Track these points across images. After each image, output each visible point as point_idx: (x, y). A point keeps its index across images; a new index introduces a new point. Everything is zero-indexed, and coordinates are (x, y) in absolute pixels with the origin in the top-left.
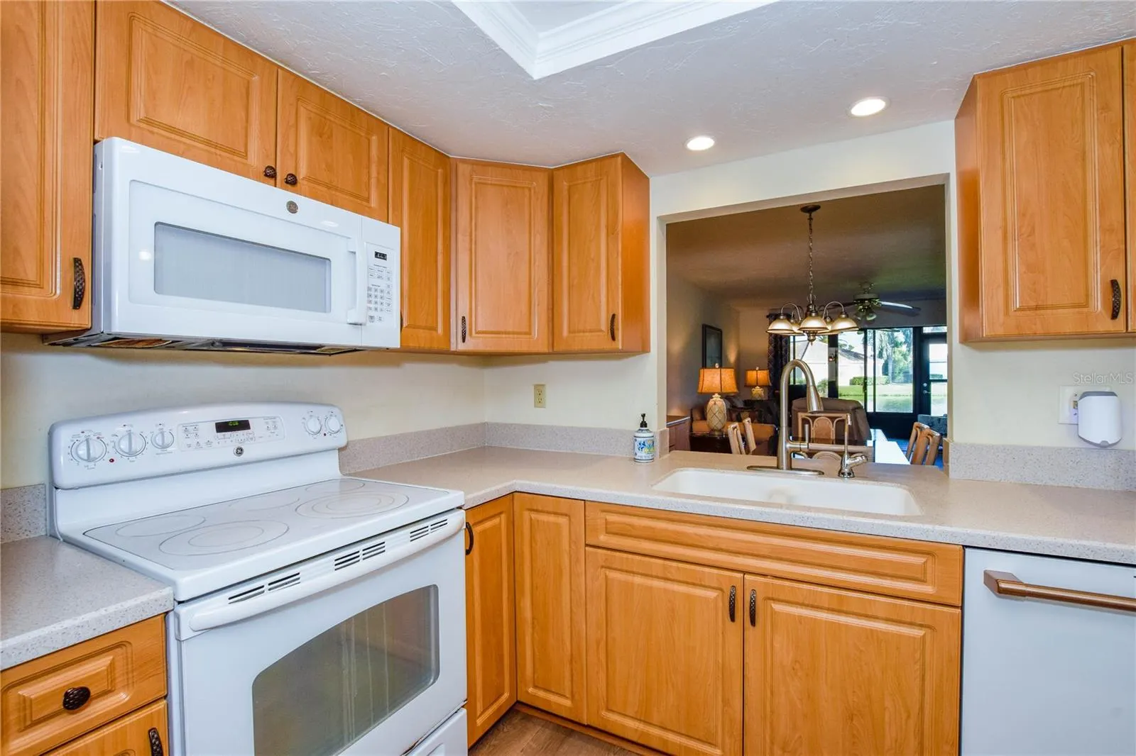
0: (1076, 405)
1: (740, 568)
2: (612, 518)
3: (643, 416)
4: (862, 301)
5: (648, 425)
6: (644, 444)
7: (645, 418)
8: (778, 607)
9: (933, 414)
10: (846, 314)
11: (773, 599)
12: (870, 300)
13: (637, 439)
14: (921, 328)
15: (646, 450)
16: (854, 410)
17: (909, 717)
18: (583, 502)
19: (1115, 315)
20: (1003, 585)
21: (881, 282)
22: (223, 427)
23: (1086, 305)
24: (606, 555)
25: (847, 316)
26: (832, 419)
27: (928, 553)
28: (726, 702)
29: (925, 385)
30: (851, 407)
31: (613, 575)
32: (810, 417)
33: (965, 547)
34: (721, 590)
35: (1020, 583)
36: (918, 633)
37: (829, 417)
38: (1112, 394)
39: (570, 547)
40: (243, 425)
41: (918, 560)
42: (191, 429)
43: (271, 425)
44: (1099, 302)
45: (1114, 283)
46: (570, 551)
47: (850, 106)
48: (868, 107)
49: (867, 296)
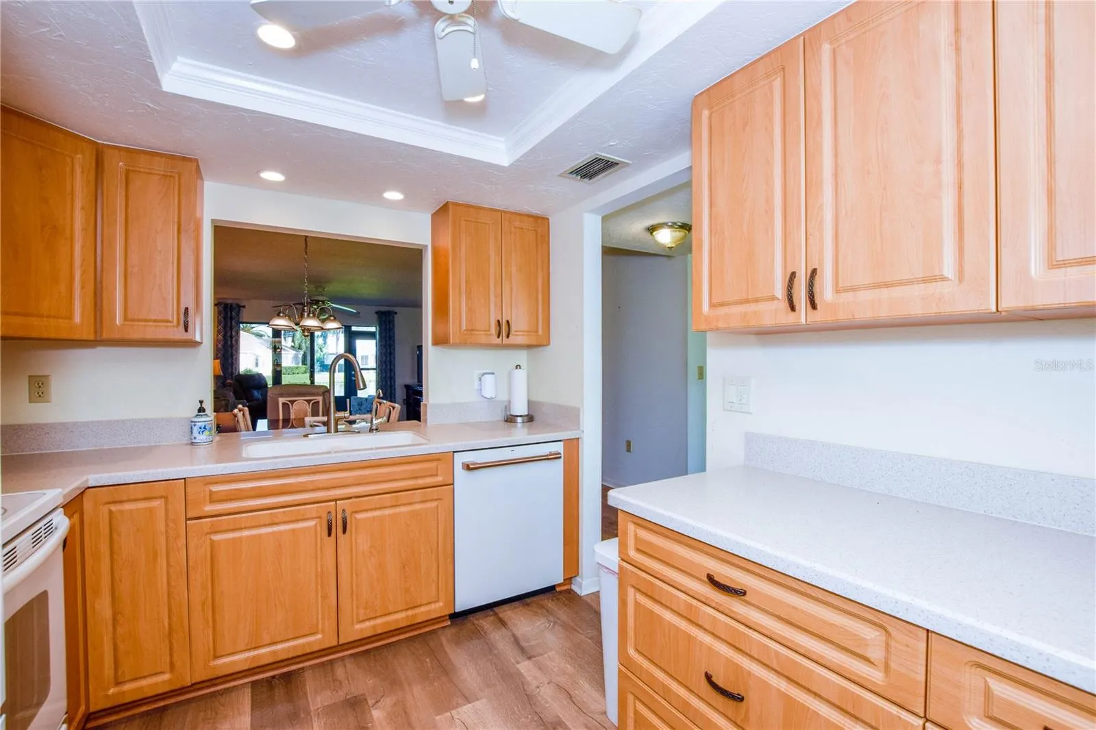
0: (480, 380)
1: (331, 498)
2: (215, 488)
3: (201, 402)
4: (317, 302)
5: (206, 411)
6: (205, 428)
7: (203, 404)
8: (359, 516)
9: (358, 396)
10: (334, 316)
11: (356, 512)
12: (323, 302)
13: (196, 423)
14: (350, 327)
15: (207, 433)
16: (323, 394)
17: (432, 552)
18: (183, 480)
19: (499, 337)
20: (471, 466)
21: (331, 288)
23: (489, 331)
24: (211, 522)
25: (335, 319)
26: (309, 401)
27: (437, 460)
28: (325, 597)
29: (353, 372)
30: (322, 390)
31: (216, 537)
32: (289, 401)
33: (454, 452)
34: (319, 517)
35: (477, 464)
36: (434, 504)
37: (305, 400)
38: (493, 374)
39: (167, 525)
41: (433, 465)
44: (493, 330)
45: (499, 321)
46: (166, 531)
47: (385, 191)
48: (393, 195)
49: (321, 298)
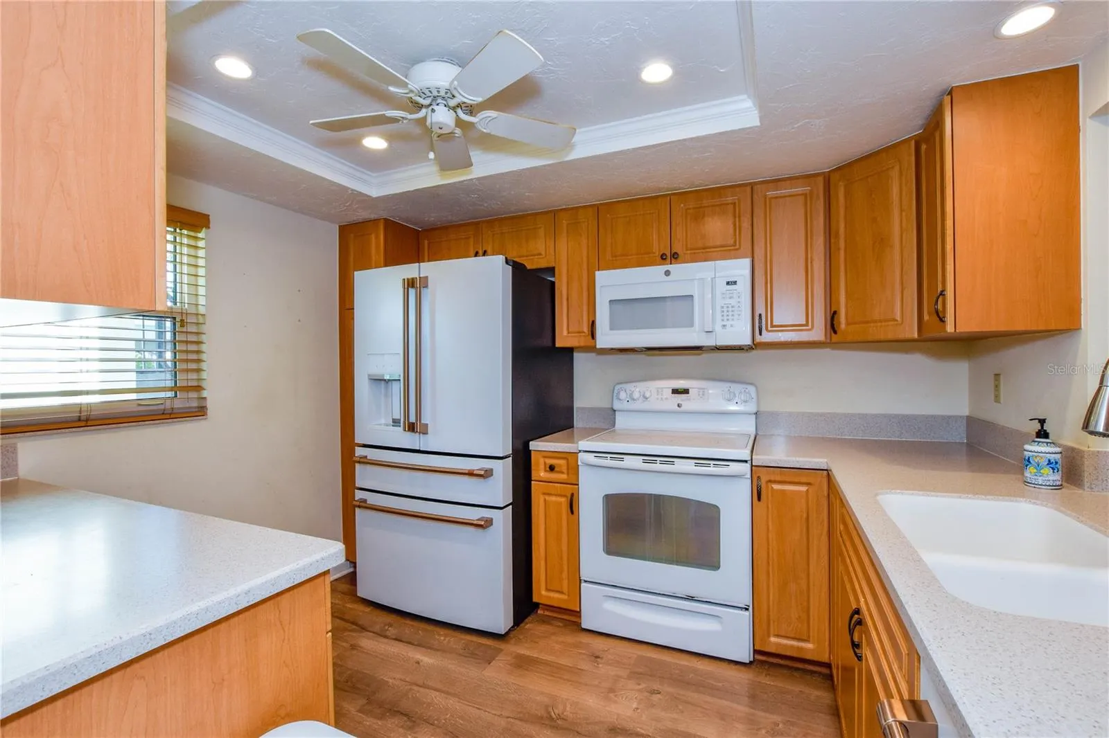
3: (1042, 421)
6: (1029, 461)
22: (675, 391)
40: (686, 391)
42: (660, 390)
43: (701, 393)
